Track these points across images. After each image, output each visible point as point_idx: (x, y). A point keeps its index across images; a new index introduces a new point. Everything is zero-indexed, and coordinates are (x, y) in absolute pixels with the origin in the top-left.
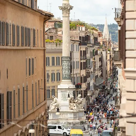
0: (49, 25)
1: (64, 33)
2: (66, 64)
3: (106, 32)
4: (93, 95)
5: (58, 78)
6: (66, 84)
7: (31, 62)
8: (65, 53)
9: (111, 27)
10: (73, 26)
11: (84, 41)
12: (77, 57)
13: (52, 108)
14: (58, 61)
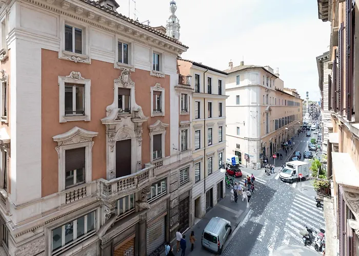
0: (303, 102)
1: (307, 104)
2: (307, 110)
3: (317, 104)
4: (314, 116)
5: (305, 112)
6: (307, 114)
7: (299, 110)
8: (307, 107)
9: (319, 102)
10: (309, 102)
11: (312, 105)
12: (310, 108)
13: (304, 118)
14: (305, 109)
